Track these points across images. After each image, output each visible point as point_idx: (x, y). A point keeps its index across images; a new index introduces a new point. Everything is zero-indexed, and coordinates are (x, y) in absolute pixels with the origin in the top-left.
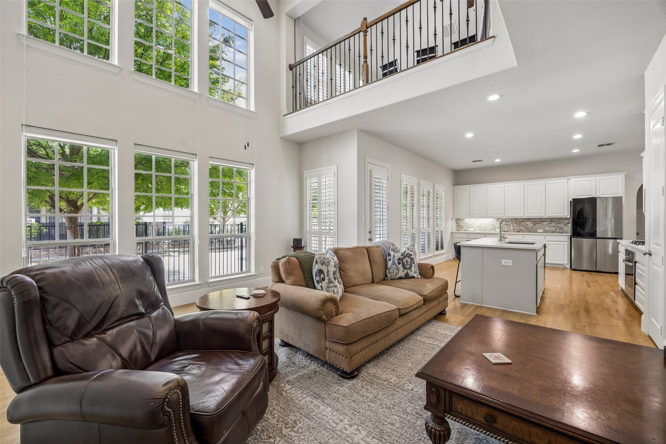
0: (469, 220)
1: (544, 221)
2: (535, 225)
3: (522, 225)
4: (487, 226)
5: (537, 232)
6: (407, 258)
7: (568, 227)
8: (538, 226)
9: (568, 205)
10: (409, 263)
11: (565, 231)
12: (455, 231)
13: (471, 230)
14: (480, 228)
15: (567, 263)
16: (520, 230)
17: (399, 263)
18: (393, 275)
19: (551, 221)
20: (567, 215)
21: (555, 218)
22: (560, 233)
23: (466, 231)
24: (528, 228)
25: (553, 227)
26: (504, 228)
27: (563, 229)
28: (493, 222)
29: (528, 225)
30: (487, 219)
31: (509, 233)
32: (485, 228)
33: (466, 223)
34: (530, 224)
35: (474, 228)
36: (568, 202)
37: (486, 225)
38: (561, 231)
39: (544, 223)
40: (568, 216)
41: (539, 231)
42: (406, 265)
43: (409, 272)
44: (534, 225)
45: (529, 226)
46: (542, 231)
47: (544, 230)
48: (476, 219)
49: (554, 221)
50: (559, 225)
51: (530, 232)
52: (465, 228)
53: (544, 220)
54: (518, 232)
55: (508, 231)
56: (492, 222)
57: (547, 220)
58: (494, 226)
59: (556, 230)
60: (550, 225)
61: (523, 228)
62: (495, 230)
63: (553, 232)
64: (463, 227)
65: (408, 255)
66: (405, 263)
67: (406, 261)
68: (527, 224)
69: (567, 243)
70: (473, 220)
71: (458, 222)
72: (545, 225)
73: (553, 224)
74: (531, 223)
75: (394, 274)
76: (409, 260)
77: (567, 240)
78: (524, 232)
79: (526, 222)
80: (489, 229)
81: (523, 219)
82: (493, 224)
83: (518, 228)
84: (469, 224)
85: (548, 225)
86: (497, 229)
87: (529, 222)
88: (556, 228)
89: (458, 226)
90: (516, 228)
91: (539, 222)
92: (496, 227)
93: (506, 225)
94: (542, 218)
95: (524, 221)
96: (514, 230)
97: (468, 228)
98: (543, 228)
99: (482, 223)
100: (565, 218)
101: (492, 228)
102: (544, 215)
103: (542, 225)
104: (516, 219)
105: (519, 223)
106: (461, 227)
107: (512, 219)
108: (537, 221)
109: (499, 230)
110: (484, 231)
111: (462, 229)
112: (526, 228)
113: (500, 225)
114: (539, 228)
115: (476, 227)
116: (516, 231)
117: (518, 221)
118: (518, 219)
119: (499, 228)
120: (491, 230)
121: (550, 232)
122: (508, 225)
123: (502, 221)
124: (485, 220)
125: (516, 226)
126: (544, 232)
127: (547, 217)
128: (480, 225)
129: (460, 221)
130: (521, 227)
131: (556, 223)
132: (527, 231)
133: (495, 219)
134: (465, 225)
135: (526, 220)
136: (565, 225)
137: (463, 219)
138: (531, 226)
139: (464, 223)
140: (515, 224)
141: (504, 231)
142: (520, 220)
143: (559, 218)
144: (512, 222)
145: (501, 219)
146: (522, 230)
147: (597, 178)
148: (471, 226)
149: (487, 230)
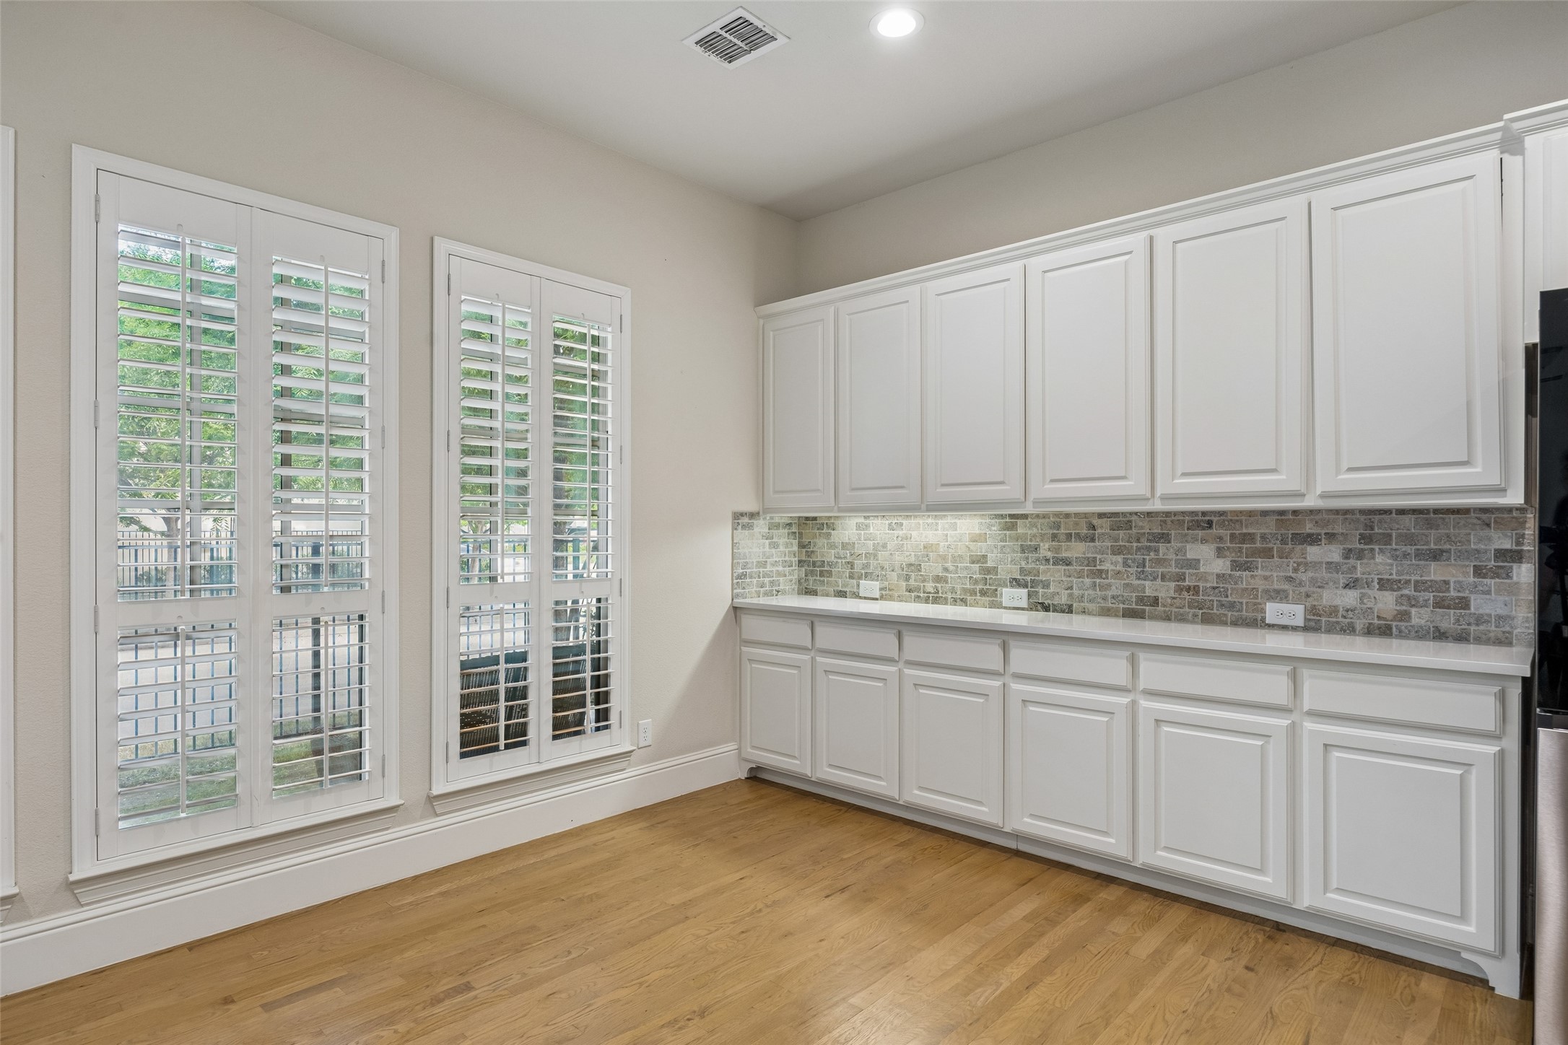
0: (858, 527)
1: (1312, 539)
2: (1247, 567)
3: (1160, 562)
4: (949, 565)
5: (1258, 623)
7: (1513, 590)
8: (1267, 573)
9: (1504, 386)
11: (1479, 620)
13: (869, 593)
14: (912, 582)
15: (1489, 944)
16: (1141, 600)
19: (1367, 539)
20: (1495, 480)
21: (1402, 512)
22: (1439, 636)
23: (845, 596)
24: (1196, 590)
25: (1384, 585)
26: (1046, 585)
27: (1464, 604)
28: (983, 537)
29: (1194, 564)
32: (938, 579)
33: (844, 546)
34: (1209, 560)
35: (884, 578)
36: (1504, 355)
37: (944, 558)
38: (1448, 620)
39: (1313, 552)
40: (1502, 491)
41: (1273, 611)
44: (1236, 566)
45: (1203, 577)
46: (1295, 613)
47: (1313, 611)
48: (894, 519)
49: (1386, 539)
50: (1435, 572)
51: (1208, 620)
52: (839, 575)
53: (1309, 528)
54: (1132, 615)
55: (1069, 610)
56: (975, 539)
57: (1339, 529)
58: (988, 571)
59: (1404, 616)
60: (1360, 569)
61: (1165, 590)
62: (991, 593)
63: (1383, 630)
64: (830, 574)
68: (1190, 555)
69: (1492, 749)
70: (879, 528)
71: (806, 540)
72: (1316, 565)
73: (1381, 563)
74: (1220, 552)
77: (1490, 724)
78: (1167, 618)
79: (1184, 538)
80: (958, 587)
81: (1165, 522)
82: (985, 557)
83: (1127, 585)
84: (860, 552)
85: (1344, 568)
86: (1007, 586)
87: (1204, 541)
88: (1409, 598)
89: (805, 561)
90: (1116, 587)
91: (1275, 546)
92: (1003, 575)
93: (1057, 561)
94: (1295, 512)
95: (1173, 532)
96: (1104, 599)
97: (855, 581)
98: (1308, 596)
99: (925, 547)
100: (1485, 510)
101: (976, 582)
102: (1295, 486)
103: (1296, 570)
104: (1121, 521)
105: (1138, 549)
106: (822, 573)
107: (1096, 522)
108: (1263, 537)
109: (1019, 596)
110: (936, 600)
111: (824, 581)
112: (1179, 590)
113: (1027, 558)
114: (1278, 592)
115: (894, 574)
116: (1121, 606)
117: (1134, 531)
118: (1134, 518)
119: (1016, 583)
120: (973, 593)
121: (1358, 627)
122: (1067, 562)
123: (1035, 530)
124: (937, 524)
125: (1119, 568)
126: (1311, 626)
127: (1324, 496)
128: (913, 560)
129: (818, 529)
130: (1147, 583)
131: (1410, 549)
132: (1187, 610)
133: (997, 516)
134: (841, 558)
135: (1181, 523)
136: (1478, 571)
137: (831, 517)
138: (1218, 576)
139: (832, 546)
140: (1114, 553)
141: (1046, 608)
142: (1142, 528)
143: (1437, 511)
144: (1092, 544)
145: (1026, 516)
146: (1157, 599)
148: (868, 565)
149: (949, 596)
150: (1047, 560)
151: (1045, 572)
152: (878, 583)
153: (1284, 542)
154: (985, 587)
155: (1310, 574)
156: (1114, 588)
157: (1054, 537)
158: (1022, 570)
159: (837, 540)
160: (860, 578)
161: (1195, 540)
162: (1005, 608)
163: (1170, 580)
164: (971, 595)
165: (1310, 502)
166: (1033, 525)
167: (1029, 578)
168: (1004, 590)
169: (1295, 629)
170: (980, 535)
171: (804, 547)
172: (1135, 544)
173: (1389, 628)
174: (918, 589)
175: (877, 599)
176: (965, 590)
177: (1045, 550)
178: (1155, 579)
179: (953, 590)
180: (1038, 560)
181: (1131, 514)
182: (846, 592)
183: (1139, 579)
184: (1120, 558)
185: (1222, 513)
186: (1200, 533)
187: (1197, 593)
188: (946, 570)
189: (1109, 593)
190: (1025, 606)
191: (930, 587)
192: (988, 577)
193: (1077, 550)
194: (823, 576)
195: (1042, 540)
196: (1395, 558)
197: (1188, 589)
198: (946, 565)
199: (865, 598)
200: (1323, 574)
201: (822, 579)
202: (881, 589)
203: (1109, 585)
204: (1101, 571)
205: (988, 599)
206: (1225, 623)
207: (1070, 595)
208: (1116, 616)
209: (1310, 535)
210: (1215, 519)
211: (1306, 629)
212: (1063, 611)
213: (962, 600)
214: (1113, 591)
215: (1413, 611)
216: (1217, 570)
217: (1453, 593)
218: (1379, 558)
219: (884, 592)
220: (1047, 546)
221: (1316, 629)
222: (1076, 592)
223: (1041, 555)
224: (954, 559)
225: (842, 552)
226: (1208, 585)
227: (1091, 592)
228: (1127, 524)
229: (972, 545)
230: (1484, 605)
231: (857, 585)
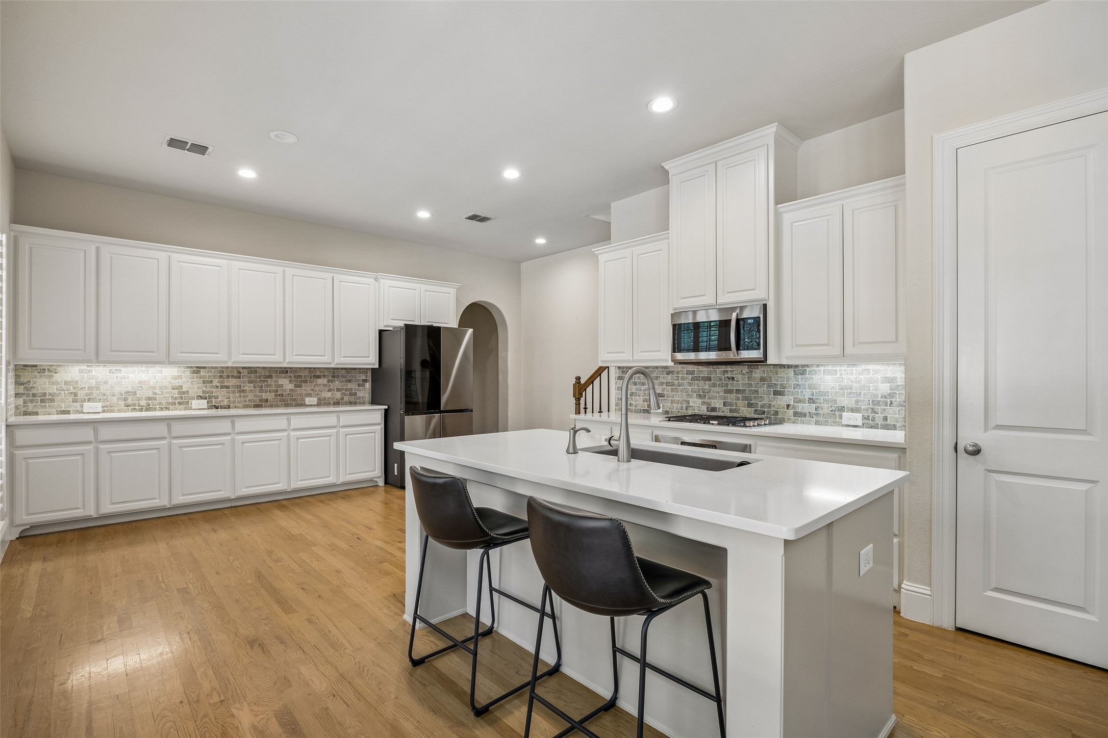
0: (81, 371)
1: (319, 377)
2: (300, 386)
3: (268, 386)
4: (158, 391)
5: (303, 405)
7: (365, 390)
8: (306, 388)
9: (375, 339)
11: (359, 398)
12: (18, 418)
13: (92, 410)
14: (129, 401)
16: (261, 401)
19: (333, 377)
20: (372, 362)
21: (342, 369)
22: (351, 403)
23: (68, 412)
24: (282, 395)
25: (338, 390)
27: (356, 394)
28: (180, 377)
29: (281, 386)
30: (157, 368)
31: (232, 412)
32: (149, 398)
33: (66, 383)
34: (286, 384)
35: (106, 400)
36: (375, 330)
37: (154, 388)
39: (319, 381)
40: (374, 364)
41: (308, 400)
44: (296, 386)
45: (285, 391)
46: (314, 400)
47: (319, 399)
48: (114, 368)
49: (338, 376)
50: (350, 386)
51: (287, 405)
52: (62, 401)
53: (318, 373)
54: (257, 407)
55: (229, 407)
56: (175, 378)
57: (326, 374)
58: (184, 393)
59: (342, 399)
60: (332, 386)
61: (270, 396)
62: (184, 404)
63: (337, 404)
64: (52, 400)
68: (280, 383)
70: (100, 373)
71: (23, 380)
72: (320, 385)
73: (337, 384)
74: (290, 382)
77: (379, 421)
78: (271, 406)
79: (278, 377)
80: (164, 402)
81: (270, 371)
82: (181, 387)
83: (255, 395)
84: (83, 386)
85: (328, 386)
86: (195, 399)
87: (285, 378)
88: (344, 393)
89: (23, 394)
90: (251, 396)
91: (308, 379)
92: (192, 394)
93: (222, 387)
94: (314, 368)
95: (273, 375)
96: (245, 401)
97: (78, 404)
98: (318, 395)
99: (139, 383)
100: (360, 369)
101: (176, 398)
103: (314, 387)
104: (252, 370)
105: (260, 381)
106: (42, 401)
107: (241, 370)
108: (305, 376)
109: (204, 403)
110: (147, 410)
111: (45, 406)
112: (276, 395)
113: (206, 386)
114: (309, 394)
115: (115, 398)
116: (253, 403)
117: (258, 374)
118: (258, 369)
119: (200, 398)
120: (174, 404)
121: (331, 403)
122: (227, 387)
123: (210, 374)
124: (148, 370)
125: (252, 388)
126: (318, 405)
128: (130, 389)
129: (39, 372)
130: (263, 394)
131: (344, 379)
132: (279, 402)
133: (188, 367)
134: (64, 390)
135: (277, 371)
136: (359, 385)
137: (54, 365)
138: (290, 390)
139: (57, 383)
140: (249, 383)
141: (217, 408)
142: (261, 373)
143: (350, 369)
144: (239, 379)
145: (205, 368)
146: (267, 400)
147: (422, 286)
148: (91, 394)
149: (158, 407)
150: (217, 387)
151: (216, 392)
152: (100, 403)
153: (311, 378)
154: (181, 401)
155: (318, 388)
156: (249, 397)
157: (221, 377)
158: (203, 392)
159: (59, 379)
160: (84, 401)
161: (282, 377)
162: (194, 409)
163: (272, 392)
164: (172, 405)
166: (209, 372)
167: (207, 395)
168: (193, 401)
169: (314, 405)
170: (178, 376)
171: (21, 384)
172: (258, 379)
173: (339, 402)
174: (135, 405)
175: (100, 413)
176: (168, 403)
177: (216, 382)
178: (267, 392)
179: (160, 404)
180: (212, 386)
181: (256, 367)
182: (69, 411)
183: (260, 392)
184: (252, 385)
185: (291, 368)
186: (284, 375)
187: (283, 396)
188: (155, 394)
189: (247, 399)
190: (206, 407)
191: (143, 403)
192: (183, 396)
193: (232, 382)
194: (45, 402)
195: (214, 378)
196: (340, 382)
197: (279, 395)
198: (155, 391)
199: (88, 413)
200: (322, 387)
201: (43, 404)
202: (103, 407)
203: (247, 396)
204: (243, 390)
205: (183, 406)
206: (293, 406)
207: (229, 401)
208: (250, 407)
209: (318, 376)
210: (289, 370)
211: (317, 405)
212: (226, 408)
213: (166, 408)
214: (249, 398)
215: (345, 397)
216: (290, 388)
217: (353, 391)
218: (336, 382)
219: (105, 409)
220: (217, 380)
221: (321, 405)
222: (231, 399)
223: (214, 385)
224: (161, 388)
225: (65, 387)
226: (286, 393)
227: (239, 399)
228: (256, 372)
229: (173, 381)
230: (360, 394)
231: (82, 406)
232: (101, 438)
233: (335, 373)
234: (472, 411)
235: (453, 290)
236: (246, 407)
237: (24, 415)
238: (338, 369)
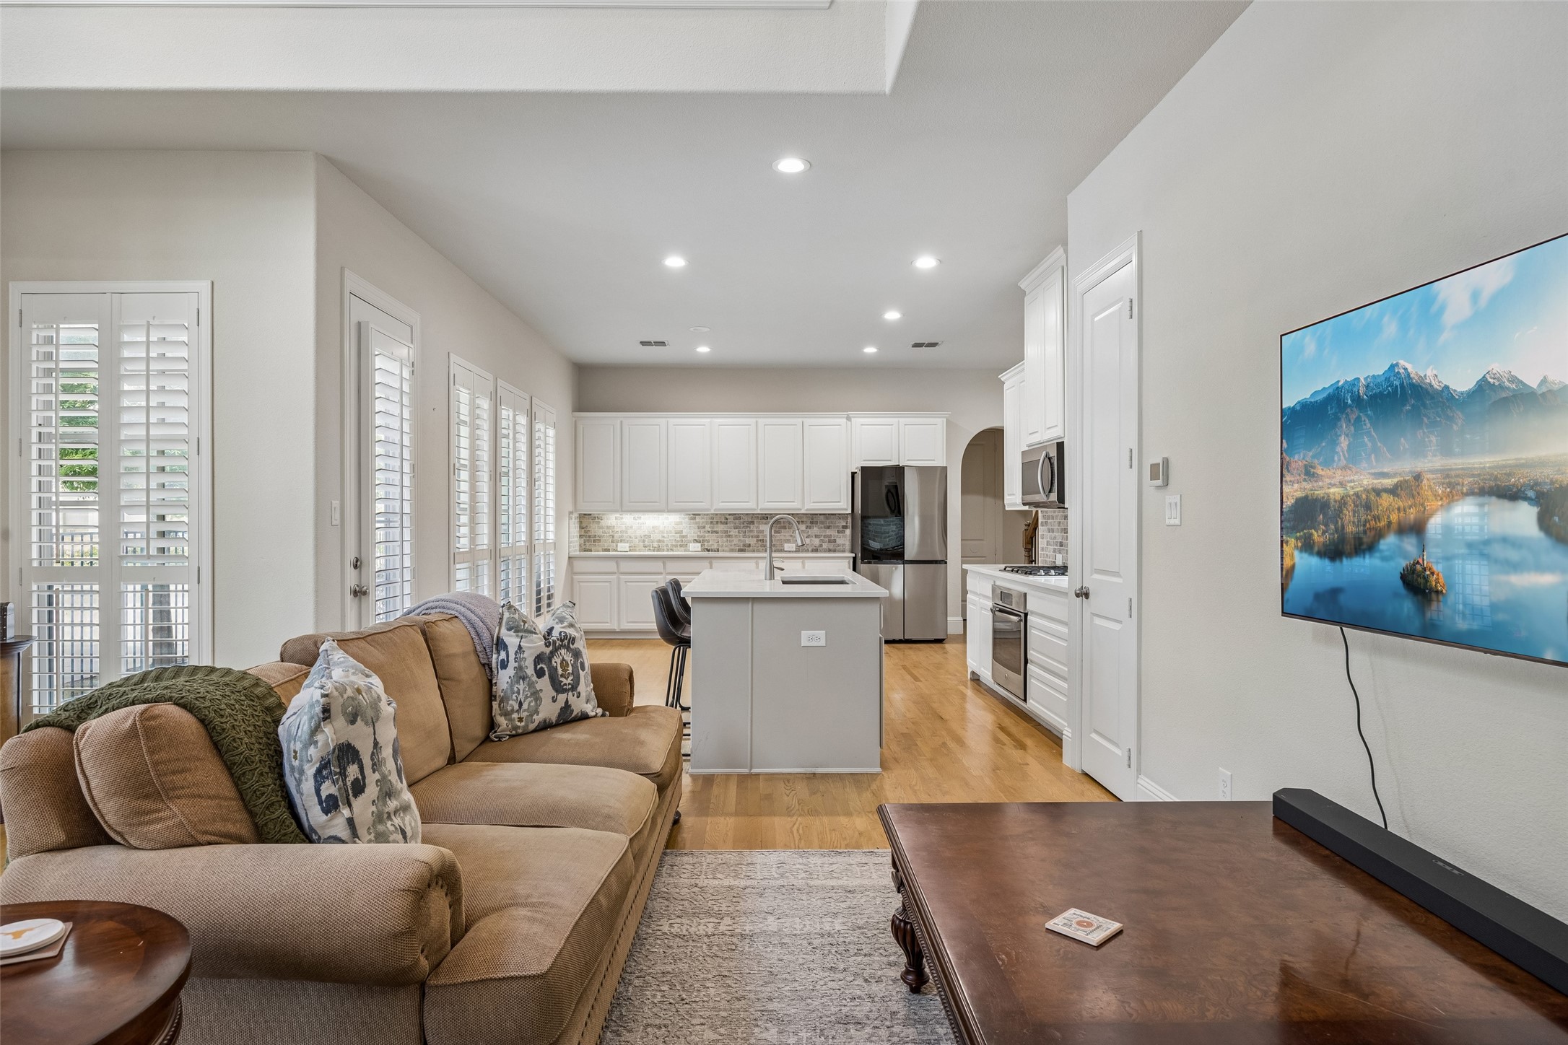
0: (616, 518)
1: (798, 523)
2: (779, 532)
3: (750, 531)
4: (665, 535)
5: (782, 550)
6: (563, 651)
7: (845, 537)
8: (785, 534)
9: (847, 481)
10: (570, 669)
11: (839, 546)
12: (578, 553)
13: (623, 547)
14: (646, 542)
16: (744, 545)
17: (540, 674)
18: (521, 720)
19: (812, 523)
20: (845, 507)
21: (820, 514)
22: (830, 551)
23: (608, 550)
24: (763, 540)
25: (816, 536)
26: (708, 541)
27: (835, 541)
29: (762, 531)
30: (665, 515)
31: (720, 554)
32: (659, 541)
33: (608, 527)
34: (767, 530)
35: (632, 542)
36: (847, 474)
37: (663, 532)
38: (831, 546)
39: (798, 527)
40: (846, 510)
41: (787, 547)
42: (562, 676)
43: (572, 699)
44: (775, 532)
45: (765, 536)
46: (792, 547)
47: (798, 545)
48: (636, 515)
49: (816, 523)
50: (828, 532)
51: (765, 550)
52: (605, 541)
53: (797, 519)
54: (741, 551)
55: (718, 550)
56: (677, 524)
57: (805, 520)
58: (683, 537)
59: (821, 545)
60: (810, 532)
61: (752, 541)
62: (684, 546)
63: (815, 550)
64: (599, 541)
65: (566, 642)
66: (560, 671)
67: (562, 663)
68: (761, 529)
70: (628, 519)
71: (584, 525)
72: (798, 531)
73: (815, 530)
74: (770, 527)
75: (524, 715)
76: (569, 658)
78: (752, 551)
79: (759, 523)
80: (669, 544)
81: (752, 517)
82: (681, 531)
83: (739, 540)
84: (618, 530)
85: (806, 532)
86: (692, 542)
87: (765, 523)
88: (822, 540)
89: (584, 536)
90: (736, 541)
91: (788, 525)
92: (690, 538)
93: (713, 532)
95: (755, 521)
96: (731, 545)
97: (615, 544)
98: (796, 541)
99: (653, 528)
100: (839, 514)
101: (678, 541)
102: (799, 507)
103: (793, 533)
104: (737, 517)
105: (743, 527)
106: (594, 541)
107: (728, 517)
108: (784, 522)
109: (698, 546)
110: (658, 550)
111: (596, 544)
112: (758, 541)
113: (701, 531)
114: (788, 540)
115: (637, 540)
116: (738, 548)
117: (742, 520)
118: (742, 516)
119: (696, 541)
120: (676, 546)
121: (810, 549)
122: (717, 532)
123: (704, 520)
124: (659, 518)
125: (737, 534)
126: (797, 551)
127: (806, 510)
128: (647, 534)
129: (592, 520)
130: (747, 539)
131: (822, 526)
132: (760, 548)
133: (687, 514)
134: (606, 533)
135: (757, 517)
136: (838, 532)
137: (601, 514)
138: (770, 536)
139: (602, 528)
140: (735, 528)
141: (708, 551)
142: (745, 519)
143: (829, 514)
144: (726, 525)
145: (699, 515)
146: (750, 544)
147: (901, 420)
148: (622, 536)
149: (665, 548)
150: (709, 532)
151: (708, 536)
152: (628, 544)
154: (682, 543)
155: (797, 534)
157: (711, 523)
158: (698, 536)
159: (603, 525)
160: (618, 541)
161: (762, 523)
162: (691, 551)
163: (754, 538)
165: (803, 512)
166: (703, 518)
167: (701, 539)
168: (691, 544)
169: (793, 551)
170: (680, 522)
171: (583, 528)
172: (742, 525)
173: (818, 549)
174: (650, 546)
175: (628, 551)
176: (672, 545)
177: (708, 528)
178: (749, 537)
179: (667, 546)
180: (705, 532)
181: (741, 514)
182: (610, 549)
183: (744, 537)
184: (737, 530)
185: (769, 514)
186: (764, 521)
187: (764, 542)
188: (663, 537)
189: (733, 543)
190: (700, 550)
191: (655, 544)
192: (683, 539)
193: (721, 527)
194: (596, 542)
195: (707, 524)
196: (819, 528)
197: (760, 540)
198: (663, 535)
199: (621, 551)
200: (800, 534)
201: (594, 543)
202: (630, 546)
203: (733, 541)
204: (730, 536)
206: (773, 551)
207: (718, 545)
208: (736, 551)
209: (797, 521)
210: (767, 516)
211: (796, 551)
212: (716, 551)
213: (671, 549)
214: (735, 543)
215: (823, 544)
216: (770, 534)
217: (833, 538)
218: (815, 528)
219: (631, 548)
220: (709, 526)
221: (799, 551)
222: (720, 543)
223: (706, 530)
224: (667, 532)
225: (607, 531)
226: (767, 538)
227: (726, 543)
228: (740, 518)
229: (676, 526)
230: (839, 541)
231: (617, 546)
232: (622, 570)
233: (812, 519)
234: (946, 563)
235: (941, 419)
236: (732, 550)
237: (585, 551)
238: (817, 514)
